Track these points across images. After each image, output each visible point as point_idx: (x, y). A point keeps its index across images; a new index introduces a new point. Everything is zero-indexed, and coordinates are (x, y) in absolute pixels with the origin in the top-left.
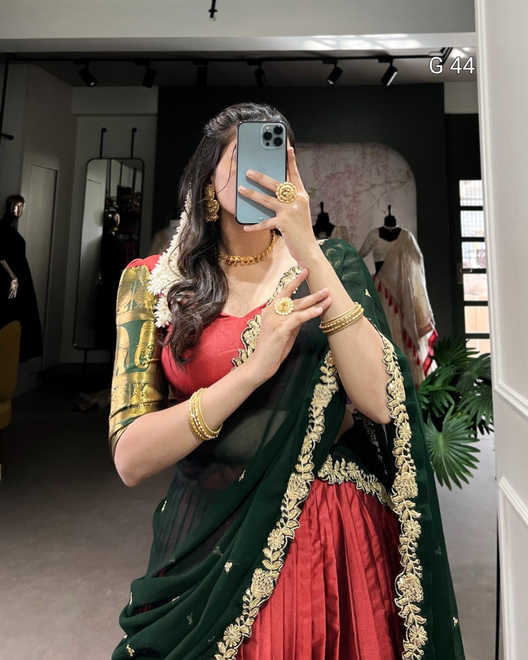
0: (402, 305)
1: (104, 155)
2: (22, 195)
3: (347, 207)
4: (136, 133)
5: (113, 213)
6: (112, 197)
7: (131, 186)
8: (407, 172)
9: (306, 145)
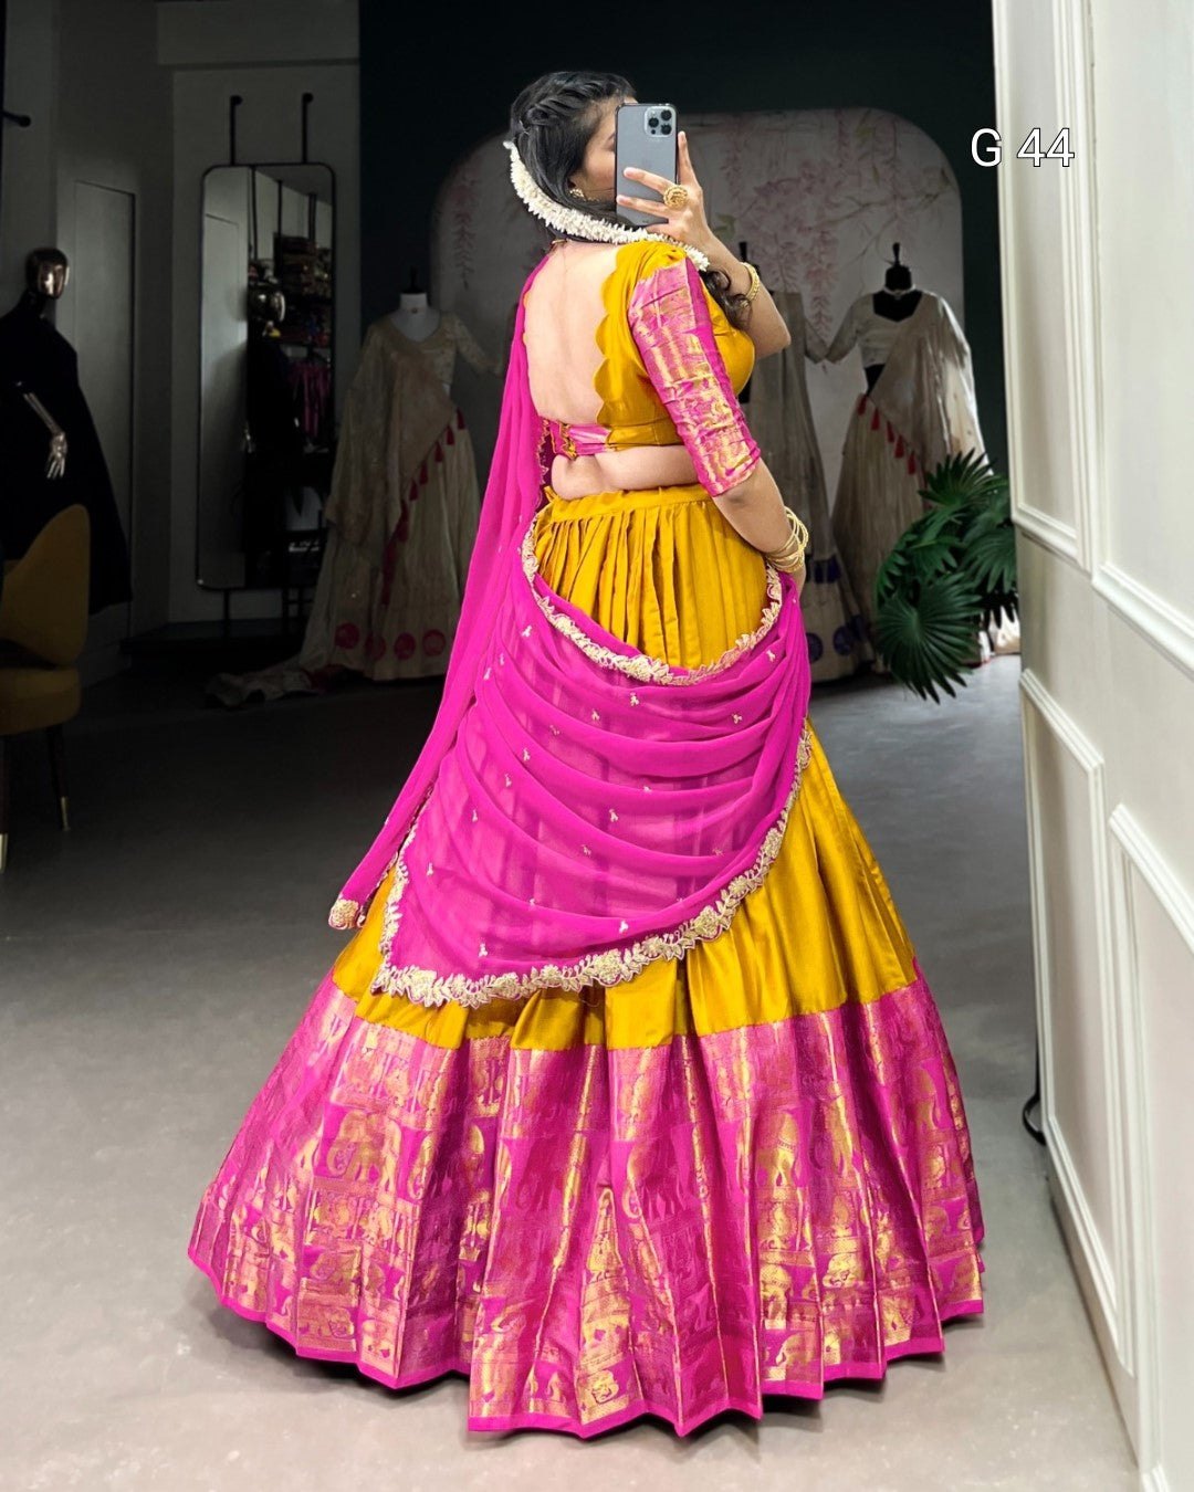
1: (239, 158)
3: (807, 254)
4: (311, 106)
5: (269, 291)
6: (263, 260)
7: (306, 235)
8: (942, 172)
9: (710, 119)
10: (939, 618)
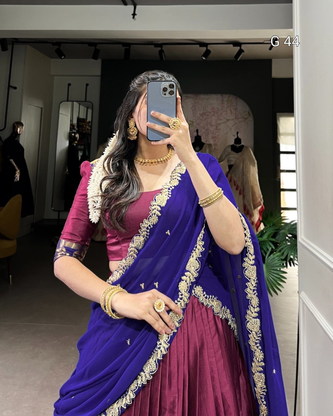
0: (244, 190)
2: (22, 121)
3: (212, 132)
4: (88, 87)
5: (75, 133)
6: (74, 124)
7: (85, 118)
8: (249, 112)
9: (188, 95)
10: (273, 268)
